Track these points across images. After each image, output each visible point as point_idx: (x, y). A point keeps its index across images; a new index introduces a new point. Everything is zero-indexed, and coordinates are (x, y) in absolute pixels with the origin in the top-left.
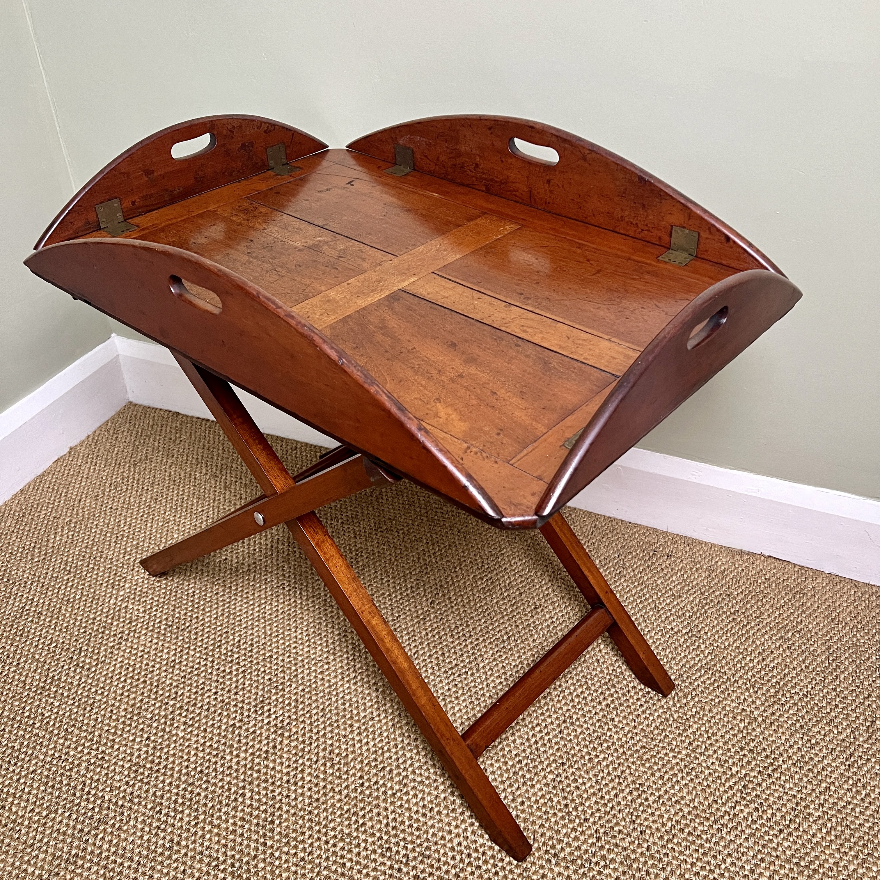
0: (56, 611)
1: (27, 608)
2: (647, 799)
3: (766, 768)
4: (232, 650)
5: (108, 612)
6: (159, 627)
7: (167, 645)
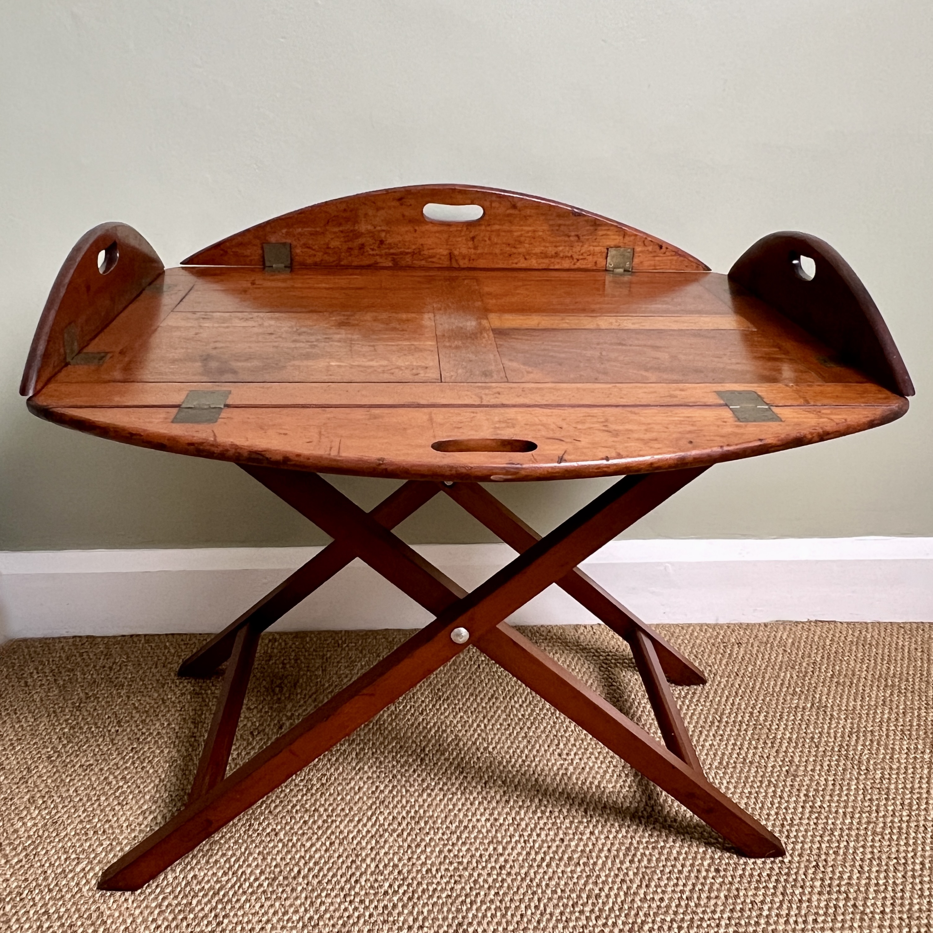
0: (94, 916)
1: (46, 925)
2: (913, 870)
4: (376, 880)
5: (173, 891)
6: (260, 885)
7: (288, 903)
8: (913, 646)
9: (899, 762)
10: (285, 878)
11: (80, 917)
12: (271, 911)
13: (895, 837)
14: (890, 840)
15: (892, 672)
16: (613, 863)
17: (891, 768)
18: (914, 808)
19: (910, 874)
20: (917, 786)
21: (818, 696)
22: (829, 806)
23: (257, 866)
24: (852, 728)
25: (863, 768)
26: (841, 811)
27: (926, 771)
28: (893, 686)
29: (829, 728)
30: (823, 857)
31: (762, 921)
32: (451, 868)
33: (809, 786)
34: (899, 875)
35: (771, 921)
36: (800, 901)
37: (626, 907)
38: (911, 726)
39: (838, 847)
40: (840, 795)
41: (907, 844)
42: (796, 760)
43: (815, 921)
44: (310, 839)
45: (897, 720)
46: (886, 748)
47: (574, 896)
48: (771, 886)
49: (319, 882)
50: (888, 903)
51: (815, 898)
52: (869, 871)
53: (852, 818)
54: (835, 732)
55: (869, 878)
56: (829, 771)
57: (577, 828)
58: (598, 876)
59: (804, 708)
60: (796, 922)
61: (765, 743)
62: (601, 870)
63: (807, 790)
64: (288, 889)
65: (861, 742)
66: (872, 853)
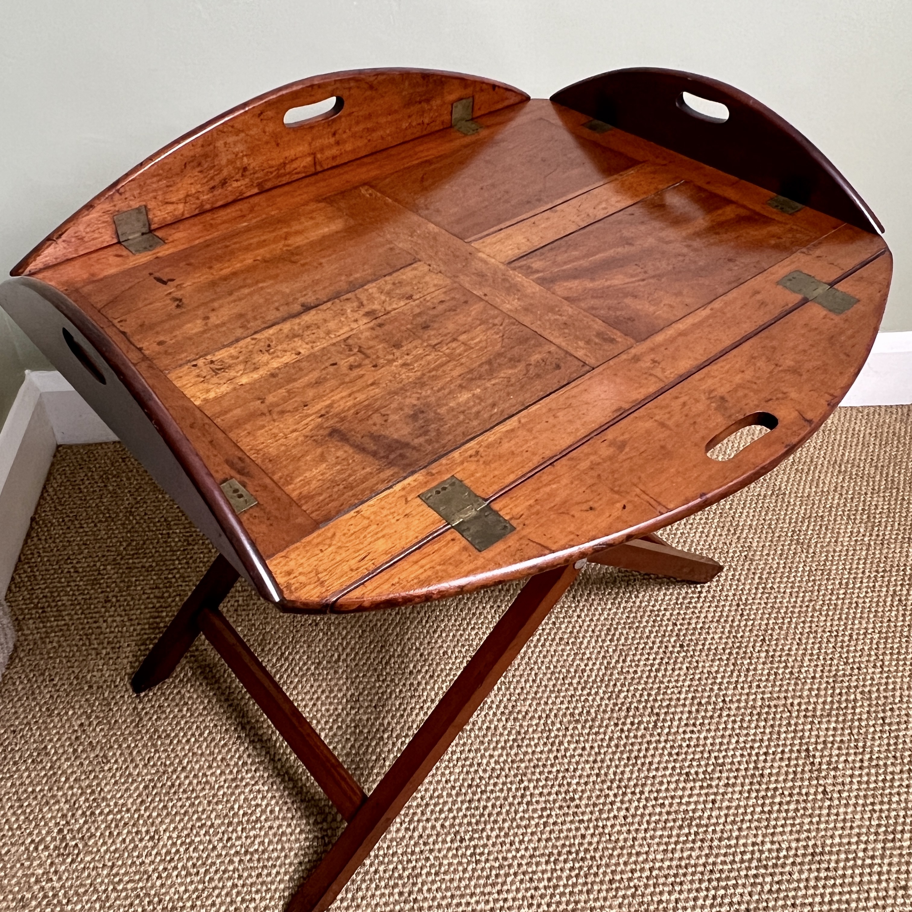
2: (843, 641)
3: (903, 580)
4: (403, 662)
6: (308, 669)
7: (333, 683)
8: (868, 431)
9: (842, 545)
10: (328, 662)
11: (166, 699)
12: (320, 691)
13: (830, 613)
14: (827, 615)
15: (846, 458)
16: (596, 642)
17: (835, 551)
18: (851, 586)
19: (839, 644)
20: (854, 566)
21: (778, 483)
22: (779, 587)
23: (304, 652)
24: (805, 514)
25: (811, 551)
26: (788, 591)
27: (864, 553)
28: (845, 472)
29: (786, 514)
30: (770, 632)
31: (716, 687)
32: (464, 650)
33: (763, 569)
34: (831, 645)
35: (723, 687)
36: (748, 670)
37: (606, 678)
38: (857, 510)
39: (783, 623)
40: (788, 577)
41: (840, 619)
42: (755, 544)
43: (758, 686)
44: (345, 628)
45: (845, 505)
46: (832, 532)
47: (564, 670)
48: (724, 658)
49: (357, 665)
50: (819, 669)
51: (760, 667)
52: (806, 644)
53: (797, 597)
54: (791, 518)
55: (806, 649)
56: (781, 555)
57: (566, 612)
58: (584, 654)
59: (765, 496)
60: (742, 688)
61: (729, 530)
62: (587, 648)
63: (762, 573)
64: (332, 671)
65: (811, 528)
66: (810, 627)
